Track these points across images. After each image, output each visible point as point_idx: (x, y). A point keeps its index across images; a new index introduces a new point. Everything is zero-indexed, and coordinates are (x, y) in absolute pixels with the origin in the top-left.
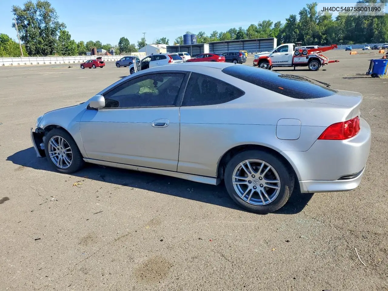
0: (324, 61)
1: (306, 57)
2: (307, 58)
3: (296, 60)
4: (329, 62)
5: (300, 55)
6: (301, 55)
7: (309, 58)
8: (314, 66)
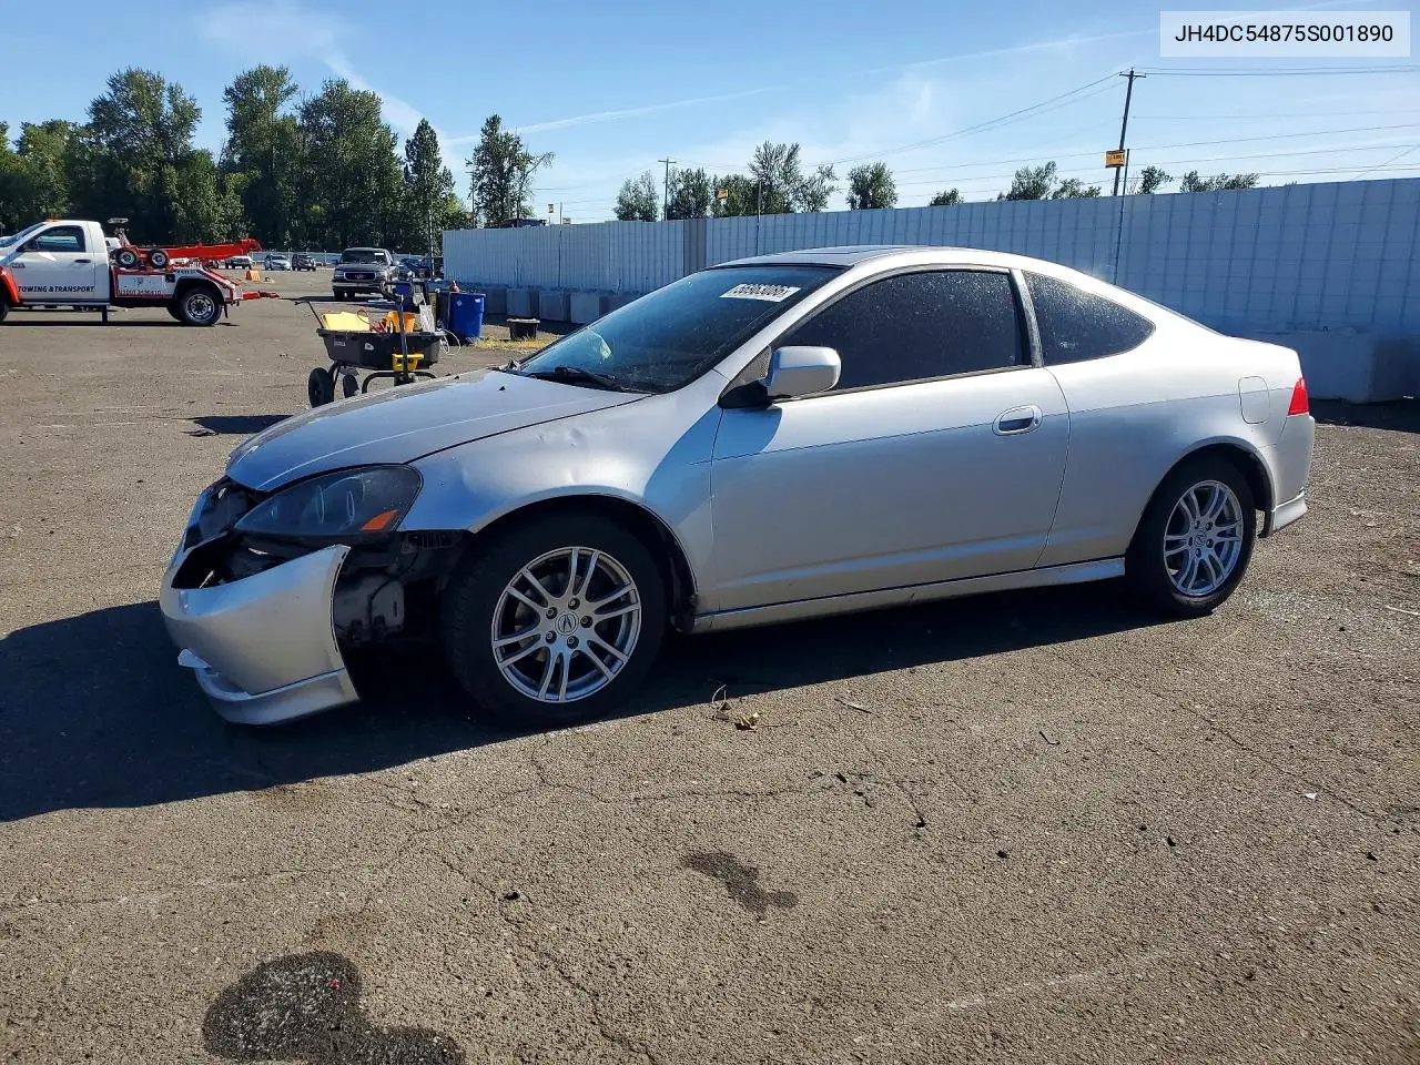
0: (232, 295)
1: (163, 277)
2: (170, 278)
3: (128, 284)
4: (248, 297)
5: (141, 269)
6: (145, 269)
7: (177, 279)
8: (199, 307)
